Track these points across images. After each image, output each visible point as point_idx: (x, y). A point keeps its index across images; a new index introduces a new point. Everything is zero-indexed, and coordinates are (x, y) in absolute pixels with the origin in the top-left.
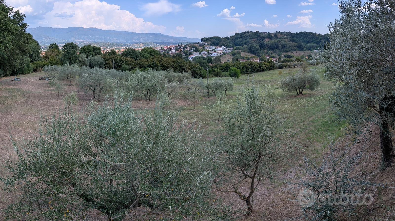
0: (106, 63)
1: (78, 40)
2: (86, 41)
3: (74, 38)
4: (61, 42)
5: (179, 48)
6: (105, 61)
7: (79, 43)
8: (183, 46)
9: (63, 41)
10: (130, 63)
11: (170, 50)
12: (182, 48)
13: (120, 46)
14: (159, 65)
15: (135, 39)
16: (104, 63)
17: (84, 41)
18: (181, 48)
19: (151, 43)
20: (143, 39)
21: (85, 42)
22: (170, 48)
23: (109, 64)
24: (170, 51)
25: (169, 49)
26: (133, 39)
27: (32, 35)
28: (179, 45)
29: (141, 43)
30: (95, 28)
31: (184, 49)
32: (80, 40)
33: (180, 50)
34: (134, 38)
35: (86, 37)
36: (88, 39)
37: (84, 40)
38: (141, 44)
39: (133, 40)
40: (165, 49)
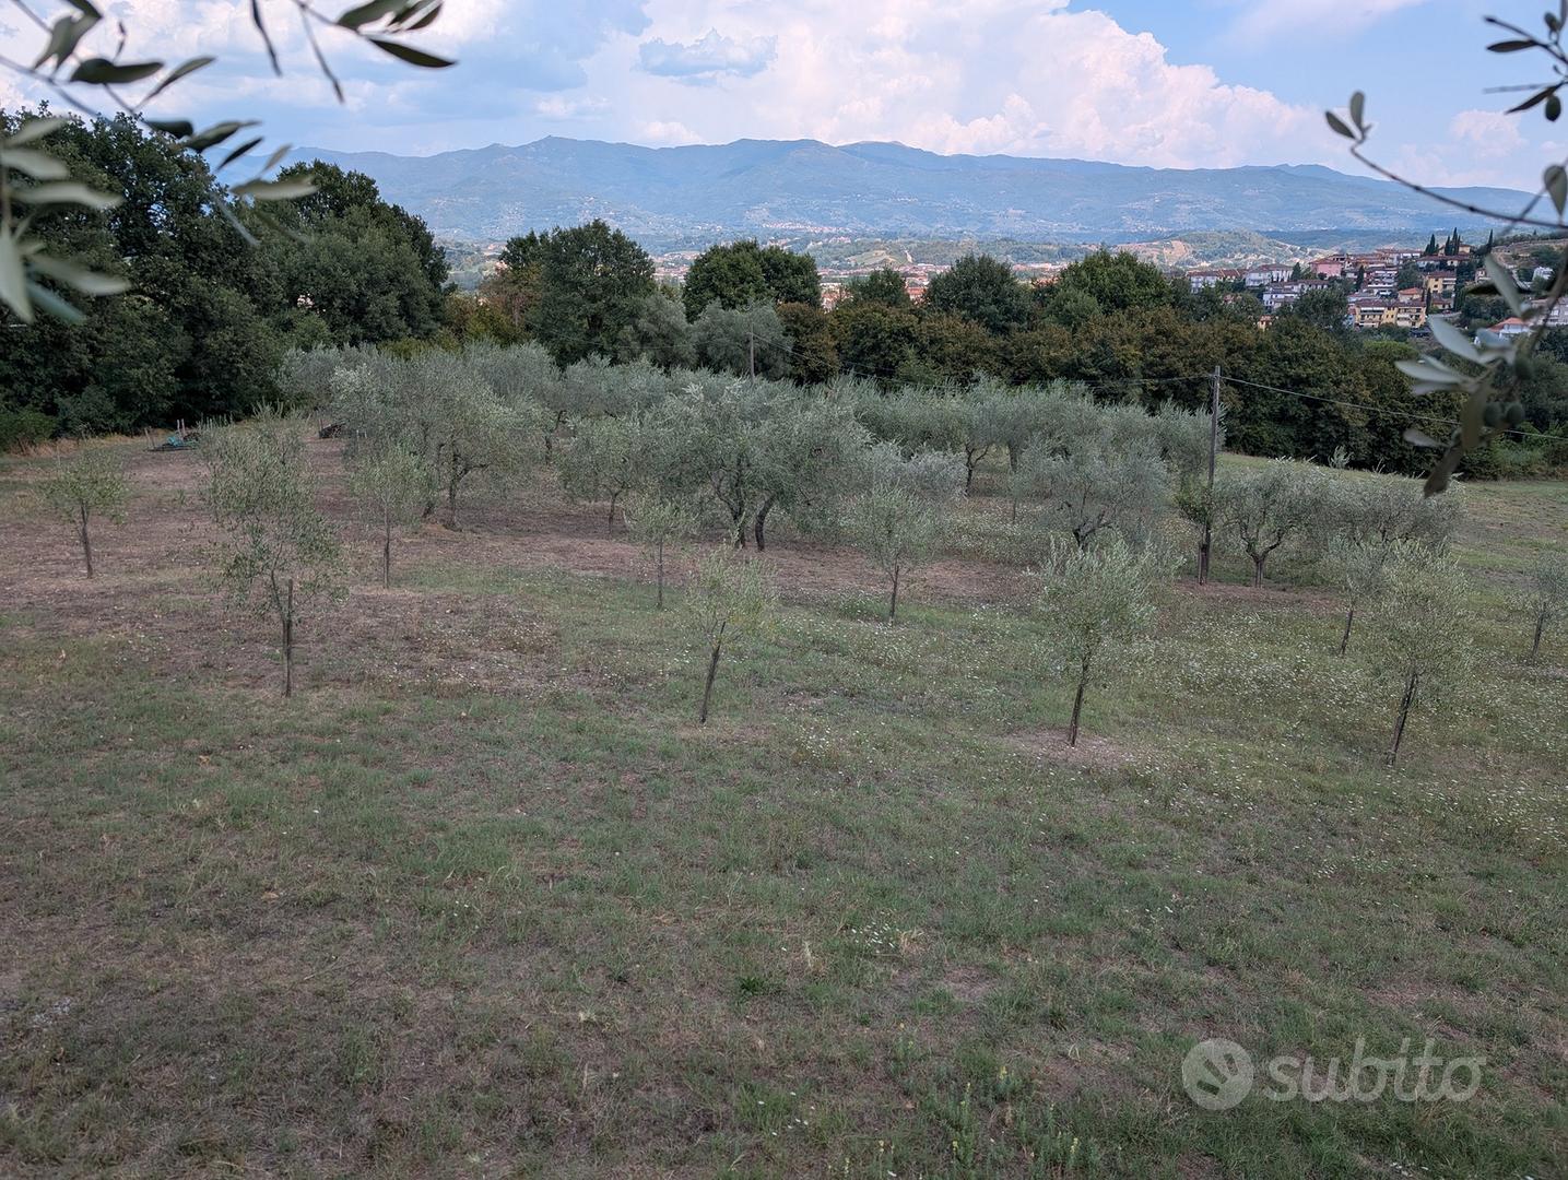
0: (798, 348)
1: (786, 225)
2: (834, 230)
3: (765, 213)
4: (688, 239)
5: (1429, 269)
6: (797, 334)
7: (795, 242)
8: (1465, 254)
9: (698, 230)
10: (950, 349)
11: (1360, 283)
12: (1451, 268)
13: (1037, 260)
14: (1134, 365)
15: (1138, 215)
16: (789, 349)
17: (826, 230)
18: (1443, 266)
19: (1243, 238)
20: (1193, 212)
21: (829, 236)
22: (1362, 270)
23: (814, 351)
24: (1358, 287)
25: (1350, 275)
26: (1131, 212)
27: (373, 182)
28: (1431, 250)
29: (1174, 236)
30: (895, 147)
31: (1465, 271)
32: (799, 226)
33: (1432, 283)
34: (1136, 205)
35: (837, 205)
36: (847, 217)
37: (825, 221)
38: (1177, 244)
39: (1128, 220)
40: (1322, 276)
